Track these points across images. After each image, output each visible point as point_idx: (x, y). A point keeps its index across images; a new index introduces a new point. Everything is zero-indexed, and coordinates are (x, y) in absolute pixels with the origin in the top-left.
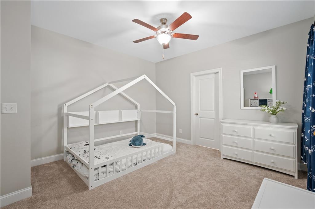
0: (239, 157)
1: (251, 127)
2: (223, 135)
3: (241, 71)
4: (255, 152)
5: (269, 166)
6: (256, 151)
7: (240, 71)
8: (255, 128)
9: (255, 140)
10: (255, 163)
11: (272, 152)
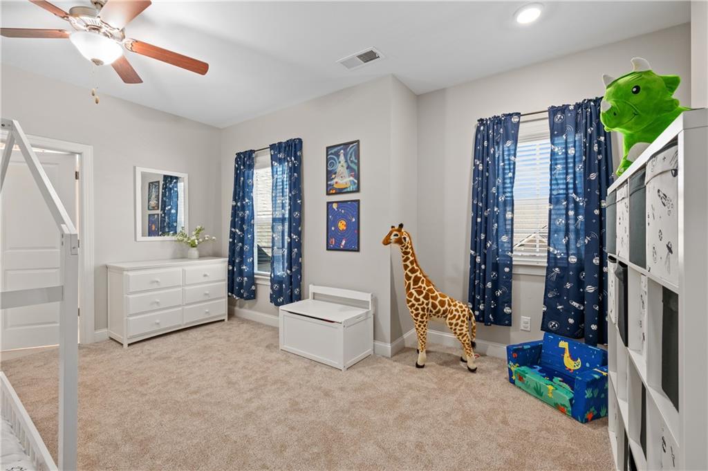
0: (162, 327)
1: (180, 269)
2: (130, 296)
3: (137, 168)
4: (186, 307)
5: (202, 320)
6: (187, 304)
7: (135, 168)
8: (186, 268)
9: (186, 288)
10: (186, 324)
11: (207, 298)
